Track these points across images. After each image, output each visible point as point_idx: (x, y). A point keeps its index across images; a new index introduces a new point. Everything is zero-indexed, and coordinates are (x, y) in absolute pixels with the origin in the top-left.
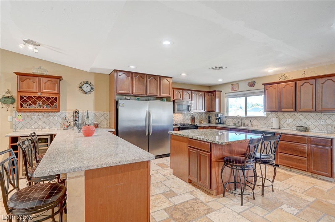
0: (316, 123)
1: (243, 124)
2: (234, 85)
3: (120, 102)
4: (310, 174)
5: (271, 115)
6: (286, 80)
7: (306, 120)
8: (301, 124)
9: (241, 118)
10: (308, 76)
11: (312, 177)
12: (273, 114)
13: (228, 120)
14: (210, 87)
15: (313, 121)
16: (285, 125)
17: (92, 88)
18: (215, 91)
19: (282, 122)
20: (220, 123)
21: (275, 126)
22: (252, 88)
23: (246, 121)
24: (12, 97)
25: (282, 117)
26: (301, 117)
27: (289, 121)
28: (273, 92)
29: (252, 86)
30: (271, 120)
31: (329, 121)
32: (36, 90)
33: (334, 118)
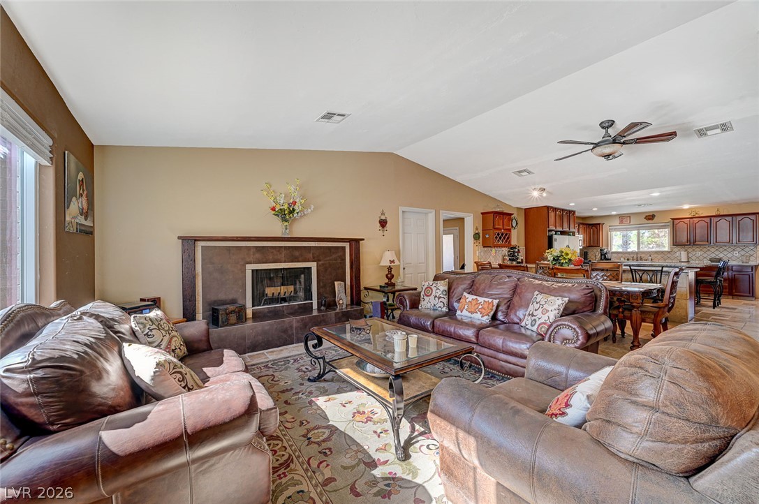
0: (730, 255)
1: (639, 259)
2: (624, 218)
3: (555, 237)
4: (731, 297)
5: (676, 249)
6: (697, 216)
7: (717, 253)
8: (713, 256)
9: (637, 253)
10: (722, 214)
11: (733, 299)
12: (679, 248)
13: (614, 255)
15: (725, 253)
16: (694, 258)
17: (517, 224)
18: (599, 224)
19: (690, 255)
20: (608, 259)
21: (684, 259)
22: (650, 221)
23: (643, 256)
24: (478, 234)
25: (690, 250)
26: (713, 250)
27: (699, 254)
28: (682, 226)
29: (649, 219)
30: (678, 254)
31: (743, 253)
32: (501, 227)
33: (747, 249)
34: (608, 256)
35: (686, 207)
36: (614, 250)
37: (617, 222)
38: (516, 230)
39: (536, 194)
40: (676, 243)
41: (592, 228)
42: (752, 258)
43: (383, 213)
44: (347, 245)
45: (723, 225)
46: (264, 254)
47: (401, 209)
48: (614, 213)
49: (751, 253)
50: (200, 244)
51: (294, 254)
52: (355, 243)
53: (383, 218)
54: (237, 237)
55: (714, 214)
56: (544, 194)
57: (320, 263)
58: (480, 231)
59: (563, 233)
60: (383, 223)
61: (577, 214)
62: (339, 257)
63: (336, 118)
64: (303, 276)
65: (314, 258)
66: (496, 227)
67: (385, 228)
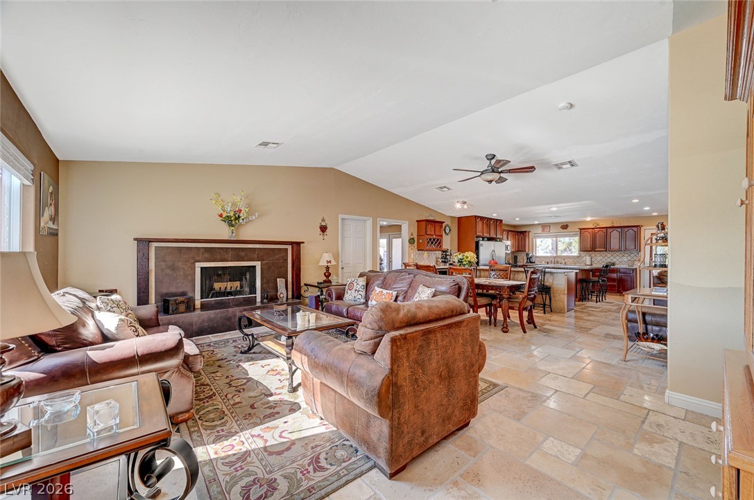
0: (620, 260)
1: (556, 262)
2: (545, 226)
4: (618, 294)
5: (583, 254)
6: (598, 227)
7: (612, 258)
8: (609, 260)
9: (555, 257)
10: (615, 225)
11: (620, 296)
12: (585, 253)
13: (538, 259)
14: (515, 226)
15: (618, 258)
16: (596, 262)
17: (450, 230)
18: (526, 232)
19: (593, 260)
20: (532, 263)
21: (588, 263)
22: (565, 230)
23: (559, 260)
24: (413, 239)
25: (593, 255)
26: (609, 255)
27: (599, 258)
28: (588, 235)
29: (564, 228)
30: (584, 259)
31: (629, 258)
32: (433, 233)
33: (632, 255)
34: (533, 260)
35: (589, 219)
36: (537, 255)
37: (539, 230)
38: (449, 236)
39: (458, 206)
40: (583, 249)
41: (520, 234)
42: (636, 263)
43: (323, 220)
44: (289, 247)
45: (615, 235)
46: (211, 254)
47: (341, 216)
48: (536, 222)
49: (635, 258)
50: (154, 245)
51: (239, 254)
52: (297, 245)
53: (323, 224)
54: (187, 240)
55: (609, 226)
56: (465, 207)
57: (264, 262)
58: (415, 236)
59: (490, 239)
60: (323, 229)
61: (503, 222)
62: (282, 257)
63: (270, 145)
64: (248, 274)
65: (258, 258)
66: (428, 233)
67: (325, 233)
